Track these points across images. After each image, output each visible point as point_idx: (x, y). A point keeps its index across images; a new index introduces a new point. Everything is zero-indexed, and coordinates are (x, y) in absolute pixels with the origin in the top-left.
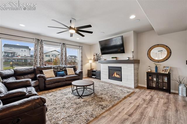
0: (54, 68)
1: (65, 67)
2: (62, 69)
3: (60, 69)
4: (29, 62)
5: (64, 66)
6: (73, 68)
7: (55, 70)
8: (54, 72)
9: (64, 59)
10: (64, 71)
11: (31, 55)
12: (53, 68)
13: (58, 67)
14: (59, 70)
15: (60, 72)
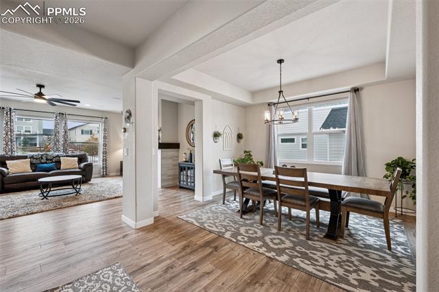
0: (32, 157)
1: (58, 156)
2: (51, 160)
3: (47, 159)
4: (38, 146)
5: (57, 154)
6: (76, 159)
7: (34, 161)
8: (31, 164)
9: (62, 142)
10: (56, 162)
11: (44, 130)
12: (30, 158)
13: (42, 155)
14: (43, 161)
15: (45, 165)
